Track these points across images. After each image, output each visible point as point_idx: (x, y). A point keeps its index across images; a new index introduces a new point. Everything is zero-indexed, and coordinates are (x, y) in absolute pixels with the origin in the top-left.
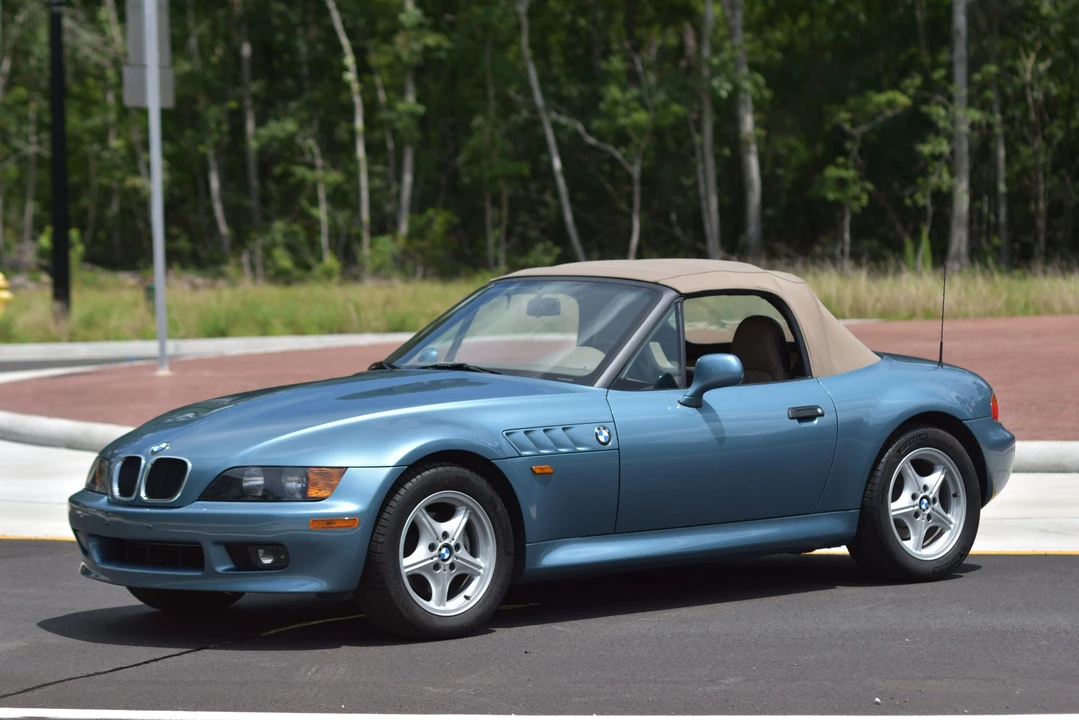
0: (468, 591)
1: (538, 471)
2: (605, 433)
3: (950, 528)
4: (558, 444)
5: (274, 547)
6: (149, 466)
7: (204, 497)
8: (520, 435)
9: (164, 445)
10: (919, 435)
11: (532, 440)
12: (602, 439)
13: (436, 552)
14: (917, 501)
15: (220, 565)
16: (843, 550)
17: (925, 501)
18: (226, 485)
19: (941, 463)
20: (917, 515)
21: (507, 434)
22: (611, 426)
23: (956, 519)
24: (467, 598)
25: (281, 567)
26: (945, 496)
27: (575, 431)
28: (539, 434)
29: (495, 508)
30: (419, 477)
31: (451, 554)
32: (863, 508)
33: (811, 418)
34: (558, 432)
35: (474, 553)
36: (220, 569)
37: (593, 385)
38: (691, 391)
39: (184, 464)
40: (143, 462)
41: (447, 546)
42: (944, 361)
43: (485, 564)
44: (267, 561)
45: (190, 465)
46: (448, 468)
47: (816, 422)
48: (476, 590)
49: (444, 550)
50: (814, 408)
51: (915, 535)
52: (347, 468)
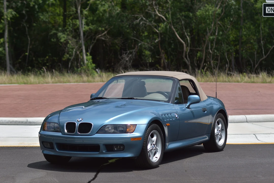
0: (156, 156)
1: (167, 125)
2: (177, 115)
3: (222, 138)
4: (170, 118)
6: (79, 125)
7: (98, 133)
8: (163, 116)
9: (81, 119)
10: (219, 115)
11: (165, 117)
12: (176, 117)
13: (152, 146)
14: (218, 131)
19: (221, 122)
20: (218, 135)
22: (177, 113)
23: (223, 136)
24: (156, 158)
26: (222, 130)
27: (172, 115)
28: (167, 115)
30: (150, 127)
31: (154, 146)
33: (205, 111)
34: (169, 115)
35: (157, 146)
36: (104, 152)
37: (170, 103)
38: (188, 105)
39: (91, 124)
40: (76, 124)
41: (154, 144)
43: (159, 149)
45: (93, 124)
46: (155, 124)
47: (206, 112)
48: (158, 155)
50: (205, 109)
51: (217, 140)
52: (136, 125)
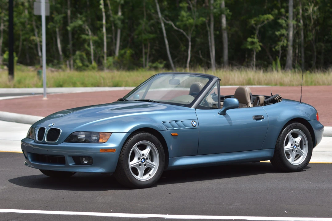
0: (150, 173)
1: (173, 135)
2: (195, 123)
3: (303, 155)
4: (180, 126)
5: (88, 158)
6: (48, 131)
7: (66, 141)
8: (168, 123)
9: (53, 124)
10: (294, 125)
11: (171, 124)
12: (194, 125)
13: (140, 160)
14: (293, 146)
15: (71, 163)
16: (269, 161)
17: (295, 146)
18: (72, 138)
19: (300, 134)
20: (292, 150)
21: (163, 123)
22: (196, 121)
23: (305, 152)
24: (150, 175)
25: (90, 164)
26: (301, 145)
27: (185, 122)
28: (174, 123)
29: (159, 146)
30: (135, 136)
31: (145, 161)
32: (276, 148)
33: (260, 119)
34: (180, 122)
35: (152, 161)
36: (70, 164)
37: (191, 107)
38: (222, 110)
39: (60, 130)
40: (46, 129)
41: (144, 158)
42: (302, 101)
43: (156, 164)
44: (86, 162)
46: (144, 133)
47: (261, 120)
48: (153, 173)
49: (143, 160)
50: (261, 116)
51: (292, 157)
52: (112, 133)
